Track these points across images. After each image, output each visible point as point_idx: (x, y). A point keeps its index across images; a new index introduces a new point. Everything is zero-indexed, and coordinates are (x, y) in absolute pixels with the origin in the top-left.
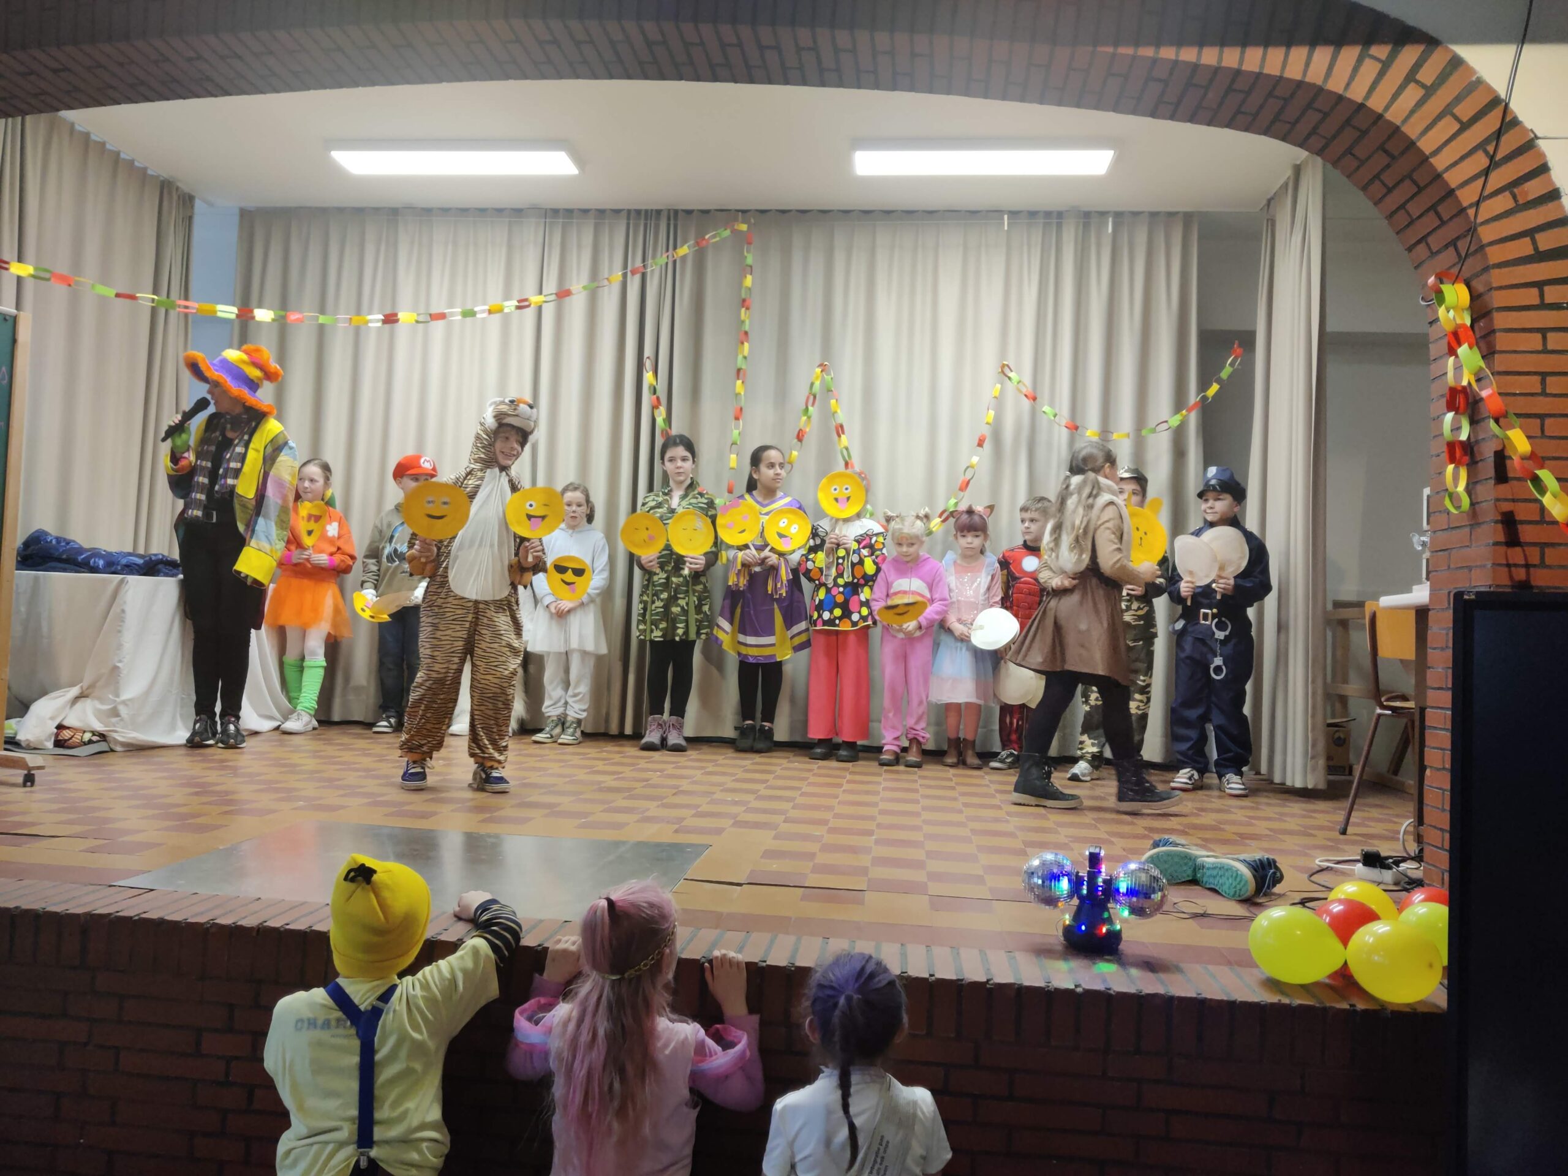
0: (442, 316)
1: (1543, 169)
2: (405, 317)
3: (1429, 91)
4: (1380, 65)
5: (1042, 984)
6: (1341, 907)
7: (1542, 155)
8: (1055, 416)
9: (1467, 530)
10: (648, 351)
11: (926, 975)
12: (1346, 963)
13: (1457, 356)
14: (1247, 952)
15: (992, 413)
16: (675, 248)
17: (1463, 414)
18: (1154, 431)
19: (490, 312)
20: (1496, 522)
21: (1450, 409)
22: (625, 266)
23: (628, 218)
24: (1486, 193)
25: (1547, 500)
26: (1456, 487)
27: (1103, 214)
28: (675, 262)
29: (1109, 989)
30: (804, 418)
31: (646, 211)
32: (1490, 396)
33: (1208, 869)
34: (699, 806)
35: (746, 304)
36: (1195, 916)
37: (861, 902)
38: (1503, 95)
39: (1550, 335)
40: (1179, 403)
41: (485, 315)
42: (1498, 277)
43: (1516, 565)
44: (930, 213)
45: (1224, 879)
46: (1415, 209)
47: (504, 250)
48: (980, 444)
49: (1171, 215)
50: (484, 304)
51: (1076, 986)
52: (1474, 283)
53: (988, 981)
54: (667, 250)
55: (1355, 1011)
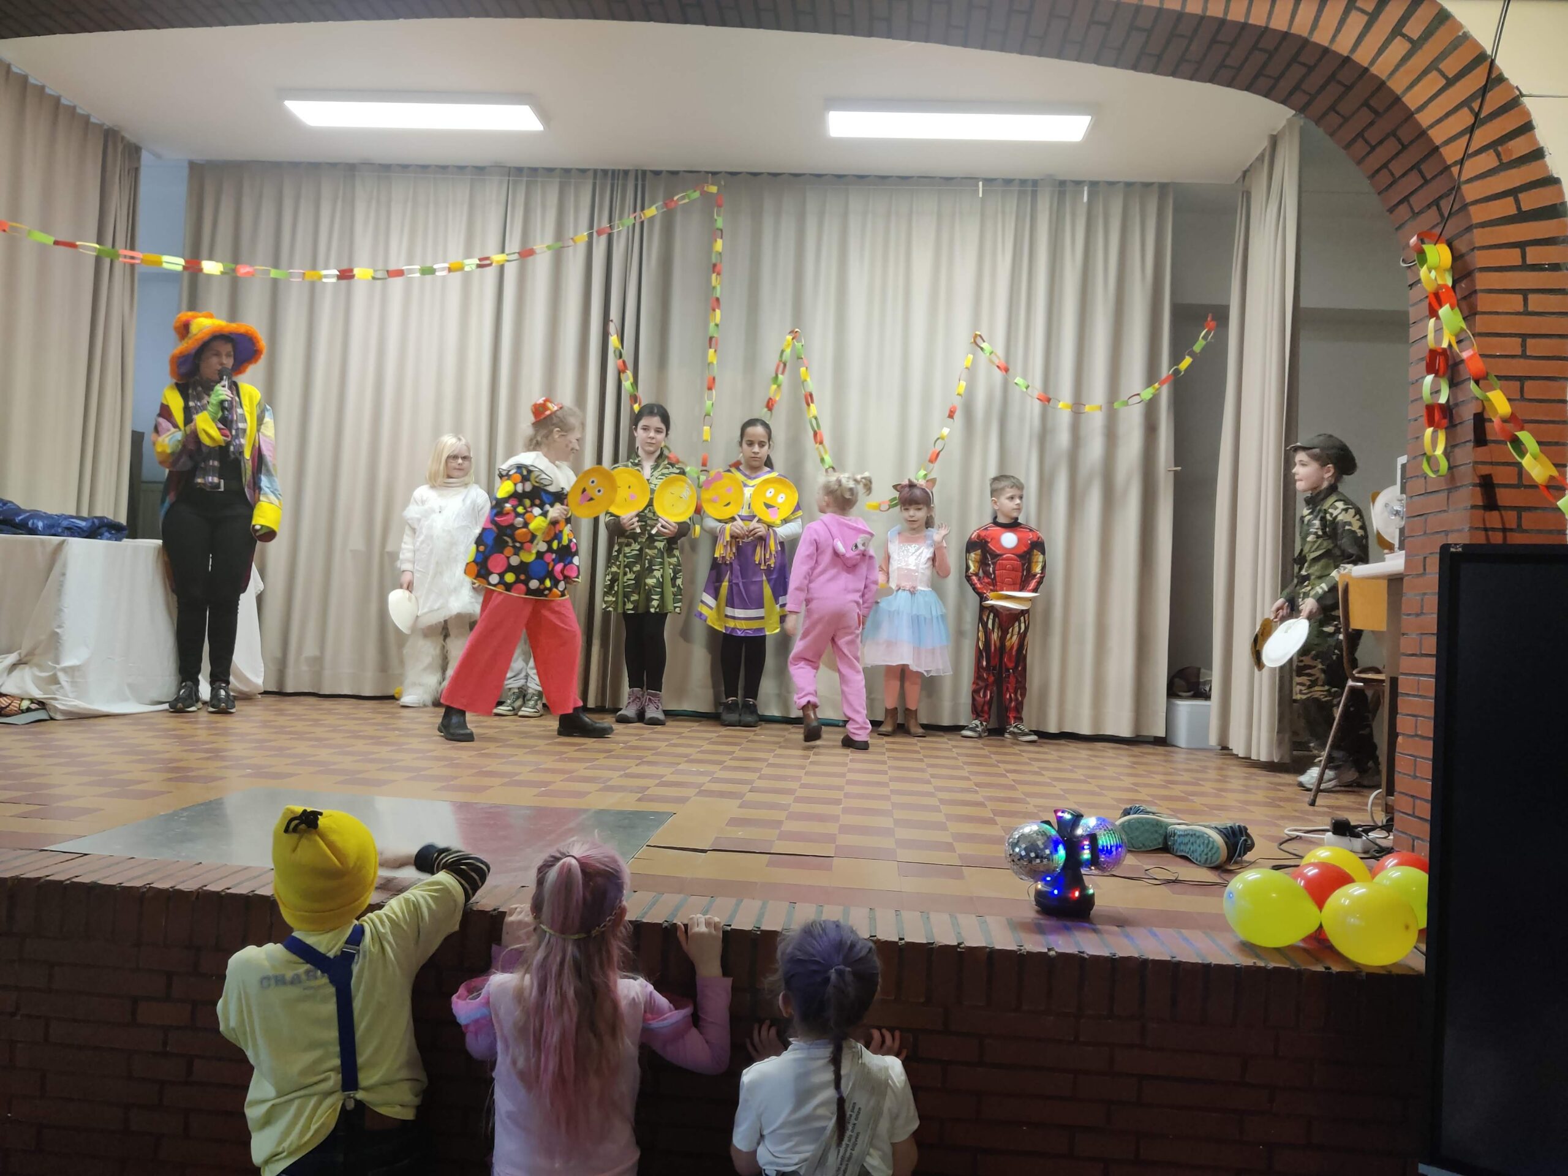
0: (400, 273)
1: (1527, 127)
2: (362, 273)
3: (1416, 45)
4: (1365, 18)
5: (1014, 948)
6: (1316, 871)
7: (1527, 114)
8: (1027, 387)
9: (1444, 495)
10: (614, 314)
11: (896, 939)
12: (1321, 926)
13: (1438, 318)
14: (1221, 917)
15: (963, 384)
16: (643, 209)
17: (1443, 376)
18: (1126, 404)
19: (450, 270)
20: (1475, 485)
21: (1429, 372)
22: (591, 227)
23: (595, 178)
24: (1470, 151)
25: (1527, 462)
26: (1434, 451)
27: (1078, 183)
28: (642, 223)
29: (1083, 953)
30: (774, 387)
31: (613, 171)
32: (1471, 357)
33: (1180, 836)
34: (662, 776)
35: (717, 269)
36: (1168, 882)
37: (829, 868)
38: (1489, 52)
39: (1531, 297)
40: (1152, 376)
41: (445, 273)
42: (1480, 237)
43: (1493, 529)
44: (904, 179)
45: (1195, 847)
46: (1397, 168)
47: (466, 207)
48: (951, 415)
49: (1147, 185)
50: (444, 262)
51: (1049, 950)
52: (1456, 243)
53: (959, 944)
54: (635, 211)
55: (1331, 974)
